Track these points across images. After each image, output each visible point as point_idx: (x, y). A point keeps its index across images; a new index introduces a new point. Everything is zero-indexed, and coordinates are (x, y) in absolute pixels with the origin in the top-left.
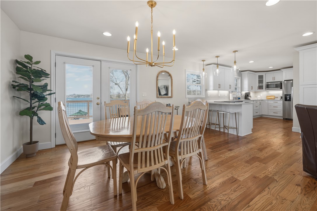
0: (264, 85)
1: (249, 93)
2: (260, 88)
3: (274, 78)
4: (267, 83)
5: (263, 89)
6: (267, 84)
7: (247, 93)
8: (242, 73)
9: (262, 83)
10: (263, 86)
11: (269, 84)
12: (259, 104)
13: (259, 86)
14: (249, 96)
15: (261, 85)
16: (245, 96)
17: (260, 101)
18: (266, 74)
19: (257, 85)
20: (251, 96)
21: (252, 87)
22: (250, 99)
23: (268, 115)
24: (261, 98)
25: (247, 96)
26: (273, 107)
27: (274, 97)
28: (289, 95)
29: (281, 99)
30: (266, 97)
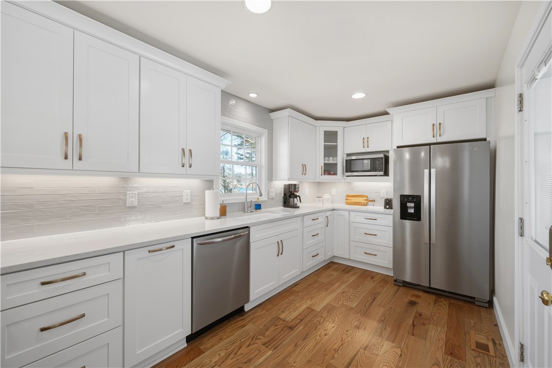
0: (340, 161)
1: (295, 185)
2: (329, 169)
3: (366, 141)
4: (348, 155)
5: (335, 174)
6: (349, 158)
7: (290, 185)
8: (273, 115)
9: (335, 155)
10: (336, 165)
11: (354, 158)
12: (324, 225)
13: (325, 164)
14: (296, 196)
15: (331, 161)
16: (285, 195)
17: (328, 214)
18: (344, 128)
19: (320, 161)
20: (299, 197)
21: (304, 166)
22: (299, 207)
23: (349, 259)
24: (332, 202)
25: (290, 197)
26: (365, 233)
27: (366, 200)
28: (413, 197)
29: (388, 207)
30: (346, 199)
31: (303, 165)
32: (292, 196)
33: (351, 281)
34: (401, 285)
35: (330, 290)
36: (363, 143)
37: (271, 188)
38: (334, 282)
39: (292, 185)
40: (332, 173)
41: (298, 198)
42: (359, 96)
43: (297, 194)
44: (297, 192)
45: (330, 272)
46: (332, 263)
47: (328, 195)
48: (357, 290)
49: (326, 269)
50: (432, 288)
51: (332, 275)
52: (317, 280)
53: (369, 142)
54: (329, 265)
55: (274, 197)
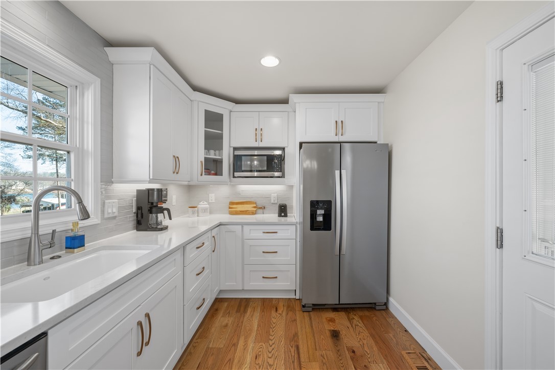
0: (226, 156)
1: (160, 191)
2: (212, 167)
3: (258, 133)
4: (235, 149)
5: (220, 174)
6: (237, 153)
7: (150, 192)
9: (220, 148)
10: (221, 161)
12: (210, 250)
13: (206, 159)
14: (162, 210)
15: (212, 155)
16: (139, 208)
17: (214, 232)
18: (231, 111)
19: (200, 154)
20: (168, 210)
21: (177, 159)
22: (166, 228)
23: (243, 290)
24: (211, 213)
25: (150, 211)
26: (263, 252)
27: (255, 207)
28: (324, 202)
29: (283, 214)
30: (230, 208)
31: (174, 156)
32: (154, 209)
33: (256, 329)
34: (310, 309)
35: (236, 361)
36: (256, 136)
37: (109, 198)
38: (235, 341)
39: (153, 190)
40: (213, 172)
41: (166, 212)
42: (270, 61)
43: (164, 206)
44: (165, 201)
45: (221, 320)
46: (218, 301)
47: (205, 203)
48: (271, 343)
49: (213, 316)
50: (342, 304)
51: (226, 326)
52: (208, 348)
53: (263, 135)
54: (215, 307)
55: (116, 214)
